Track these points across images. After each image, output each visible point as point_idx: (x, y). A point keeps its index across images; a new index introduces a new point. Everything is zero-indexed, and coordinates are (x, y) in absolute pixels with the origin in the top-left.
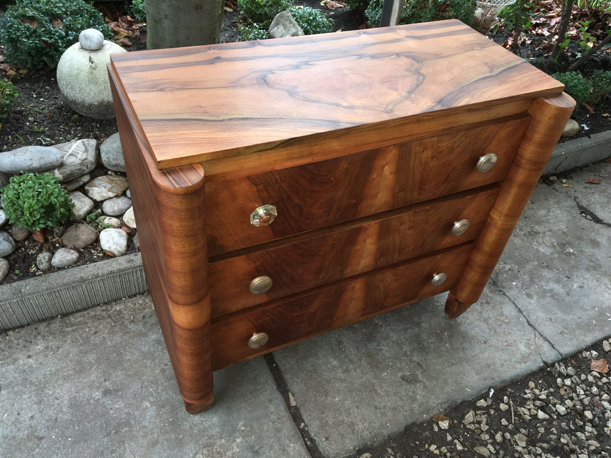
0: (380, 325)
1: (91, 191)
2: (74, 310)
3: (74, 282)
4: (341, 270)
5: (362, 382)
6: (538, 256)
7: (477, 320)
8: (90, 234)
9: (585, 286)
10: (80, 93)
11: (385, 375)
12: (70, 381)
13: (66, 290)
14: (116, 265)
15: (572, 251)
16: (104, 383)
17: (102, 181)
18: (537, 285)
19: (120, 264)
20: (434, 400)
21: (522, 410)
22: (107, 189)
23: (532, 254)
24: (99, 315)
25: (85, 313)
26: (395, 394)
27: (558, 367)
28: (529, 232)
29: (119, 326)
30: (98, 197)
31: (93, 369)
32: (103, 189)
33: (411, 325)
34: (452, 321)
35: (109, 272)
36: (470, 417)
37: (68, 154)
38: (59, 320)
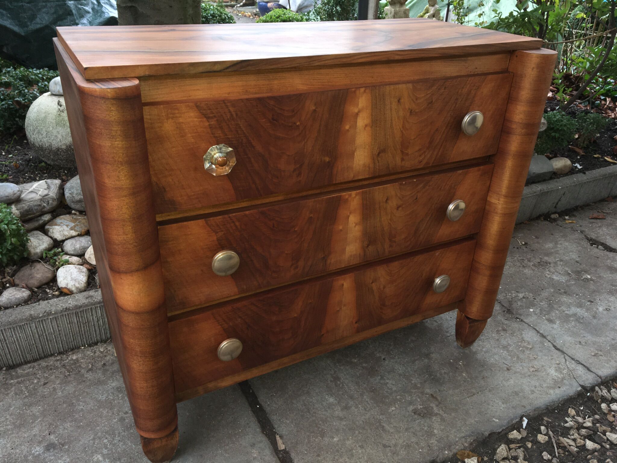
0: (383, 357)
1: (51, 230)
2: (23, 361)
3: (21, 320)
4: (324, 258)
5: (365, 419)
6: (552, 284)
7: (495, 348)
8: (46, 272)
9: (612, 308)
10: (47, 137)
11: (393, 410)
12: (7, 437)
13: (12, 330)
14: (73, 301)
15: (589, 277)
16: (48, 436)
17: (64, 219)
18: (557, 310)
19: (77, 300)
20: (455, 434)
21: (565, 441)
22: (70, 227)
23: (546, 282)
24: (51, 365)
25: (35, 364)
26: (407, 430)
27: (600, 391)
28: (539, 262)
29: (74, 375)
30: (59, 236)
31: (37, 422)
32: (65, 227)
33: (418, 357)
34: (467, 350)
35: (63, 309)
36: (502, 450)
37: (28, 191)
38: (4, 372)
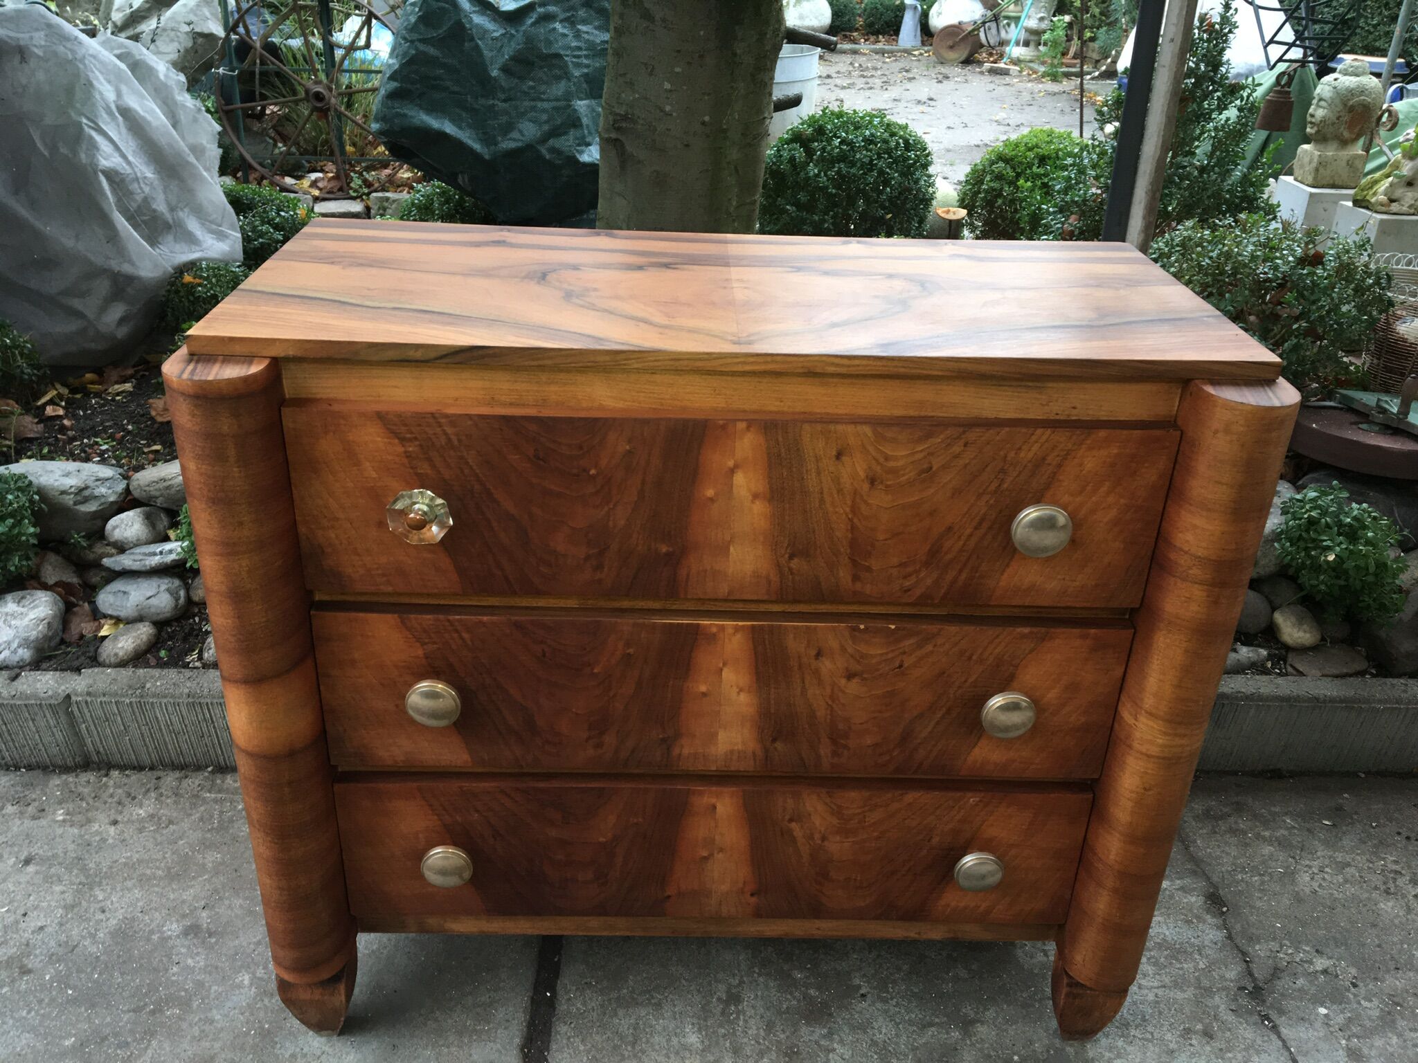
33: (945, 1019)
38: (206, 774)
